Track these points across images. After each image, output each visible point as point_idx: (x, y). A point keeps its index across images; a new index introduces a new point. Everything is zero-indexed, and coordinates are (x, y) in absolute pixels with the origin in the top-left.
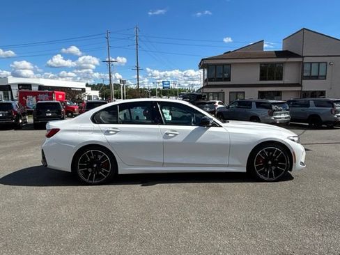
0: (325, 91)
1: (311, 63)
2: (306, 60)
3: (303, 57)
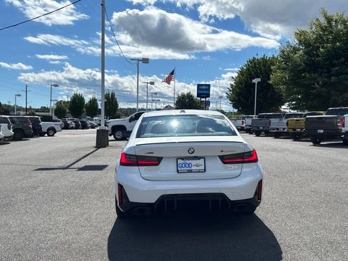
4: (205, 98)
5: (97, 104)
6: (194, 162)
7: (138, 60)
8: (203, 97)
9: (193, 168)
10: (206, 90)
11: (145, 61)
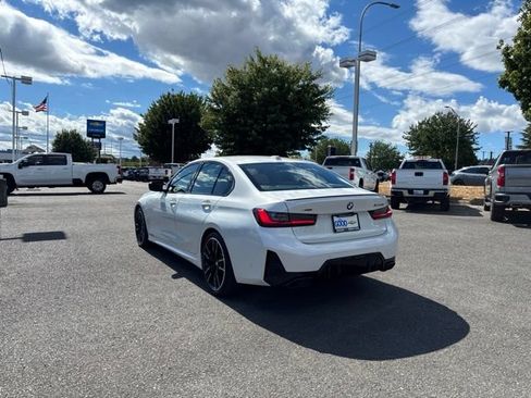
4: (99, 138)
6: (348, 219)
7: (14, 78)
8: (96, 137)
9: (349, 226)
10: (99, 127)
11: (27, 80)
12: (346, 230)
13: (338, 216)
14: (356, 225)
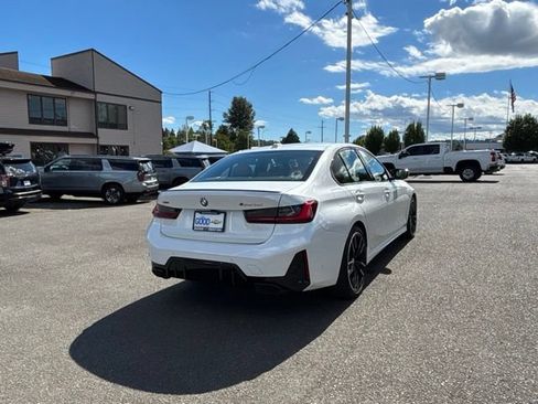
0: (127, 147)
1: (108, 104)
2: (100, 98)
3: (95, 93)
5: (398, 137)
6: (213, 217)
7: (430, 77)
9: (212, 226)
11: (441, 76)
12: (206, 230)
13: (201, 212)
14: (221, 226)
